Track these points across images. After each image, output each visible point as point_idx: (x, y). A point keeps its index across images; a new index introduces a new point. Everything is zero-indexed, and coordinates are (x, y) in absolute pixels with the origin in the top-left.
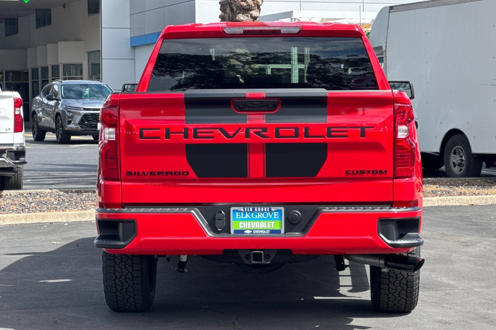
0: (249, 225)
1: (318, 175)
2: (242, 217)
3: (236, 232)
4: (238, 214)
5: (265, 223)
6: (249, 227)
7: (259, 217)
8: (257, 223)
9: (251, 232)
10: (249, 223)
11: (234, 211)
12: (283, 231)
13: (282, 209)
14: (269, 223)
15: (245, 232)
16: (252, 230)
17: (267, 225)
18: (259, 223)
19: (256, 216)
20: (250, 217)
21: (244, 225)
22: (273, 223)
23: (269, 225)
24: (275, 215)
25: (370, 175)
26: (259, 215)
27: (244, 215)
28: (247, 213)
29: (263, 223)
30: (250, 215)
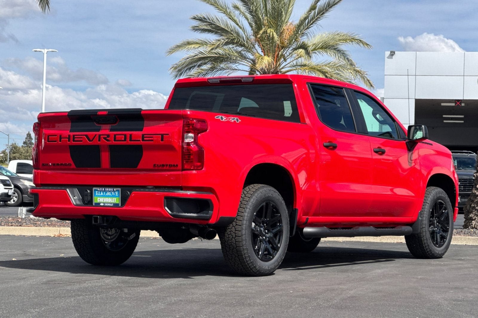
0: (103, 200)
1: (139, 167)
2: (99, 195)
3: (96, 204)
4: (97, 192)
5: (111, 199)
6: (103, 201)
7: (108, 195)
8: (107, 199)
9: (103, 204)
10: (103, 198)
11: (94, 190)
12: (120, 205)
13: (120, 189)
14: (113, 199)
15: (101, 204)
16: (104, 203)
17: (112, 201)
18: (108, 199)
19: (106, 194)
20: (103, 195)
21: (100, 200)
22: (115, 199)
23: (113, 200)
24: (116, 194)
25: (168, 168)
26: (108, 194)
27: (100, 194)
28: (101, 192)
29: (110, 199)
30: (103, 193)
